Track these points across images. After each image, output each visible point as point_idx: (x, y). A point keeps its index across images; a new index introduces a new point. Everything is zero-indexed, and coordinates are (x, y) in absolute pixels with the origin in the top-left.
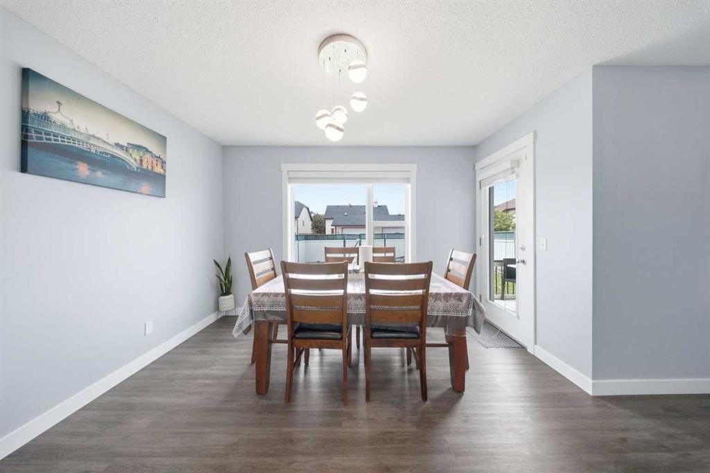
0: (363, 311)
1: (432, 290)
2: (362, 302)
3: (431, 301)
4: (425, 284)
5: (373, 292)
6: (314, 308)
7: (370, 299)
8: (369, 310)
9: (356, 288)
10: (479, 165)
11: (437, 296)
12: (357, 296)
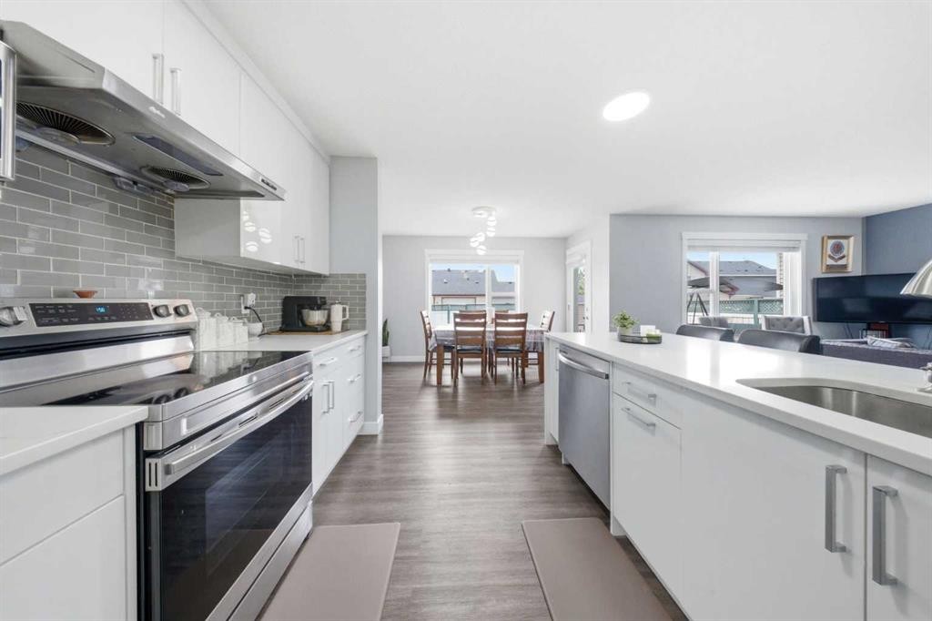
0: (493, 340)
1: (528, 328)
2: (492, 335)
3: (527, 334)
4: (524, 325)
5: (499, 329)
6: (469, 337)
7: (497, 333)
8: (497, 339)
9: (490, 328)
10: (568, 253)
11: (531, 332)
12: (490, 332)
